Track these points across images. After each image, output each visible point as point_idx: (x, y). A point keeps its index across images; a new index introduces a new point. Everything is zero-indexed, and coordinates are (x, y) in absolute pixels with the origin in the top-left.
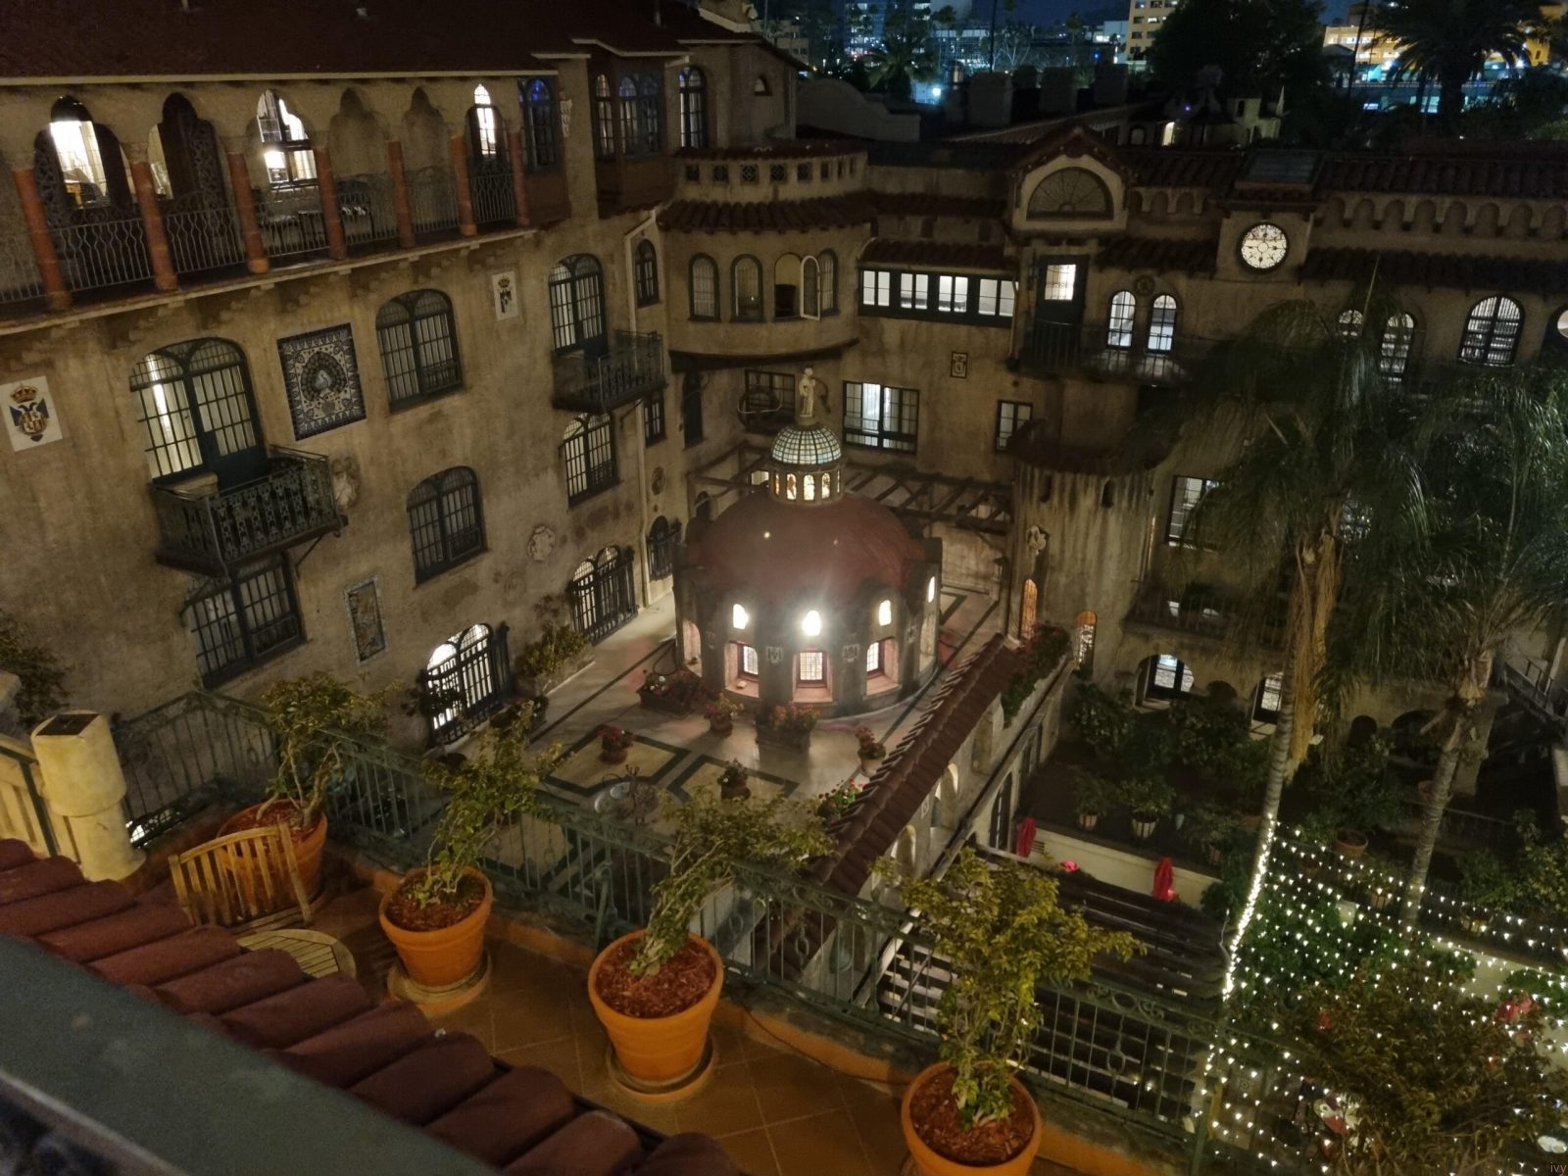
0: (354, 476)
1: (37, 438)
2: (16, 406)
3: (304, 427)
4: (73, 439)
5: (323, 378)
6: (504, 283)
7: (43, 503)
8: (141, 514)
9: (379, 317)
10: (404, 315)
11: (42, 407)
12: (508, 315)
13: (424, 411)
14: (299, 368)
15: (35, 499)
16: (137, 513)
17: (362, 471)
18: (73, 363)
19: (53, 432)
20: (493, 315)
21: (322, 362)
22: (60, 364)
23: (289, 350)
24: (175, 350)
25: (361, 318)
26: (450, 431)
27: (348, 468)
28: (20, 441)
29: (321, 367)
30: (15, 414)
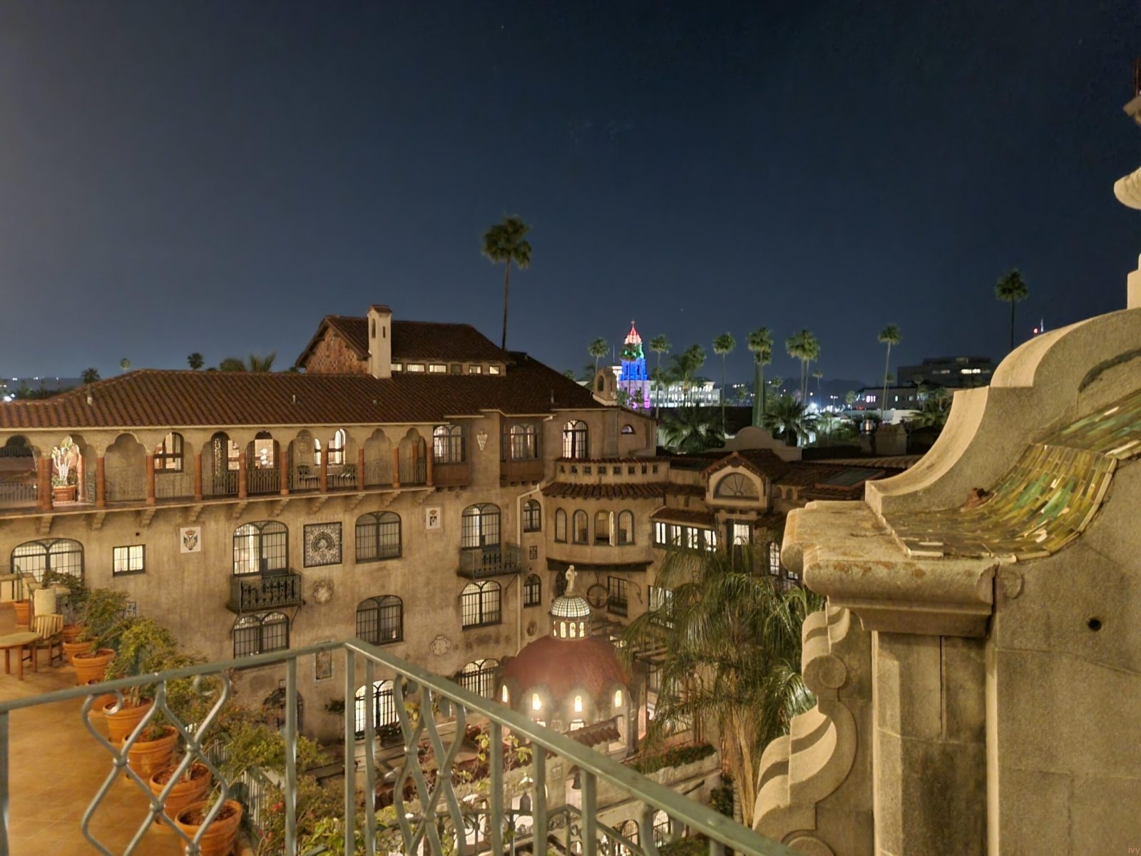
0: (330, 588)
1: (191, 549)
2: (186, 536)
3: (308, 563)
4: (204, 552)
5: (323, 543)
6: (433, 512)
7: (186, 574)
8: (225, 586)
9: (358, 520)
10: (374, 521)
11: (196, 538)
12: (433, 527)
13: (375, 565)
14: (312, 537)
15: (183, 572)
16: (222, 586)
17: (335, 587)
18: (213, 523)
19: (198, 548)
20: (425, 526)
21: (324, 536)
22: (207, 524)
23: (308, 529)
24: (258, 524)
25: (349, 521)
26: (389, 577)
27: (329, 584)
28: (184, 549)
29: (323, 538)
30: (185, 539)
